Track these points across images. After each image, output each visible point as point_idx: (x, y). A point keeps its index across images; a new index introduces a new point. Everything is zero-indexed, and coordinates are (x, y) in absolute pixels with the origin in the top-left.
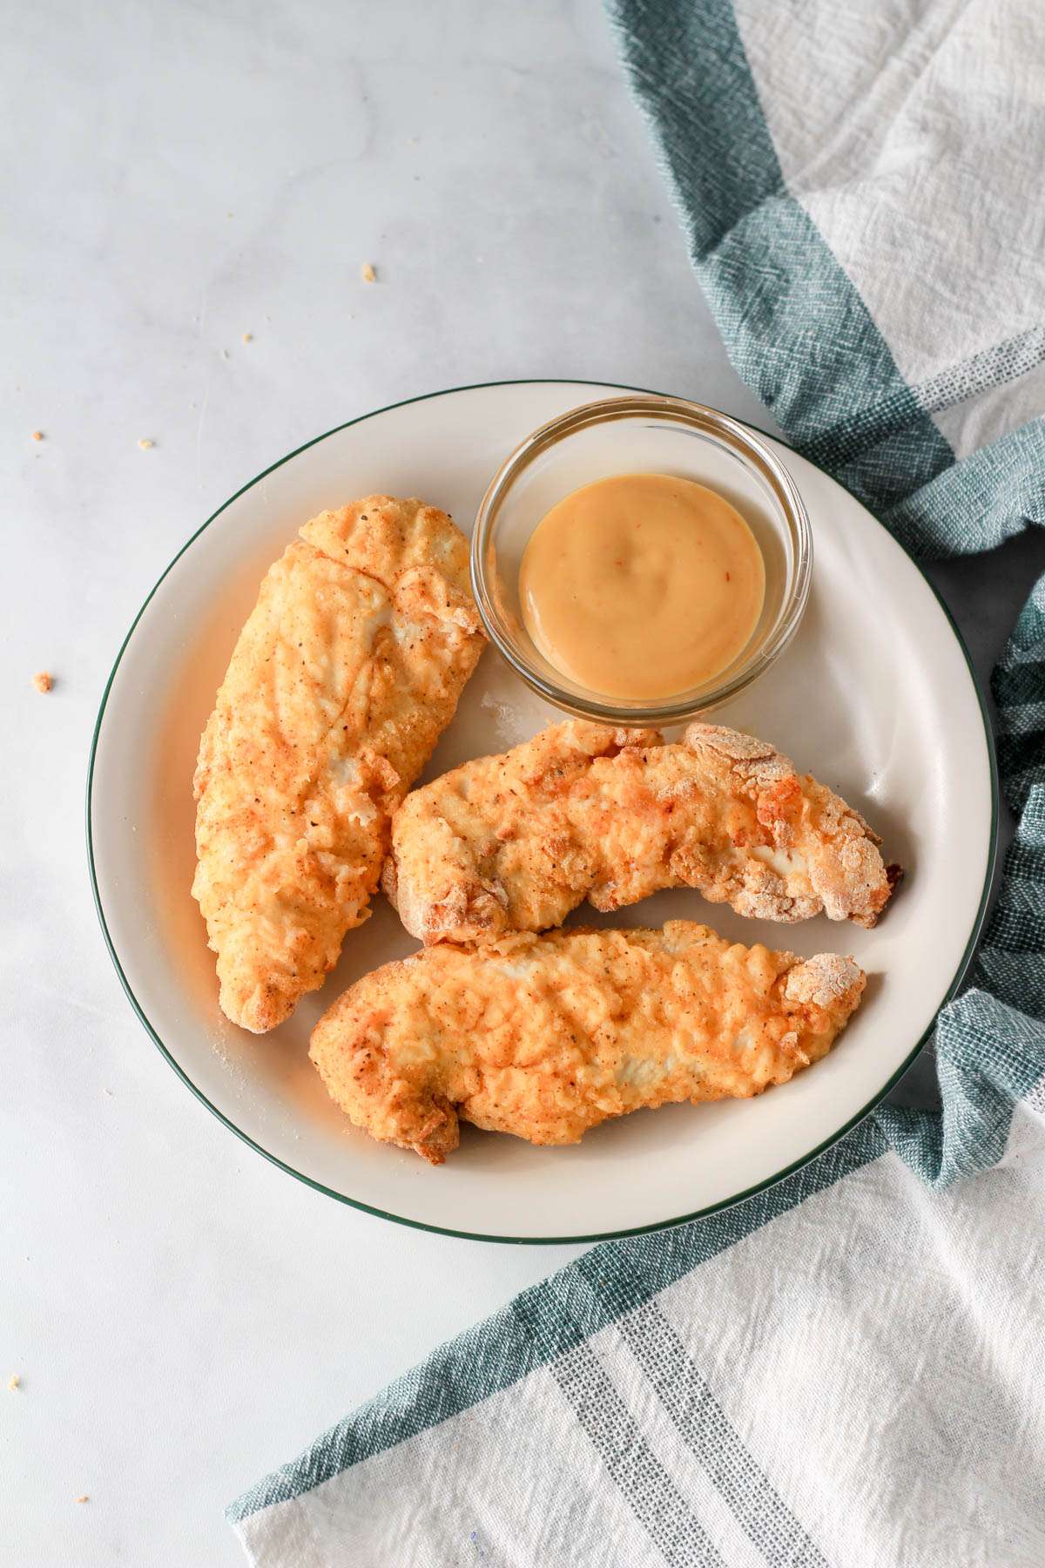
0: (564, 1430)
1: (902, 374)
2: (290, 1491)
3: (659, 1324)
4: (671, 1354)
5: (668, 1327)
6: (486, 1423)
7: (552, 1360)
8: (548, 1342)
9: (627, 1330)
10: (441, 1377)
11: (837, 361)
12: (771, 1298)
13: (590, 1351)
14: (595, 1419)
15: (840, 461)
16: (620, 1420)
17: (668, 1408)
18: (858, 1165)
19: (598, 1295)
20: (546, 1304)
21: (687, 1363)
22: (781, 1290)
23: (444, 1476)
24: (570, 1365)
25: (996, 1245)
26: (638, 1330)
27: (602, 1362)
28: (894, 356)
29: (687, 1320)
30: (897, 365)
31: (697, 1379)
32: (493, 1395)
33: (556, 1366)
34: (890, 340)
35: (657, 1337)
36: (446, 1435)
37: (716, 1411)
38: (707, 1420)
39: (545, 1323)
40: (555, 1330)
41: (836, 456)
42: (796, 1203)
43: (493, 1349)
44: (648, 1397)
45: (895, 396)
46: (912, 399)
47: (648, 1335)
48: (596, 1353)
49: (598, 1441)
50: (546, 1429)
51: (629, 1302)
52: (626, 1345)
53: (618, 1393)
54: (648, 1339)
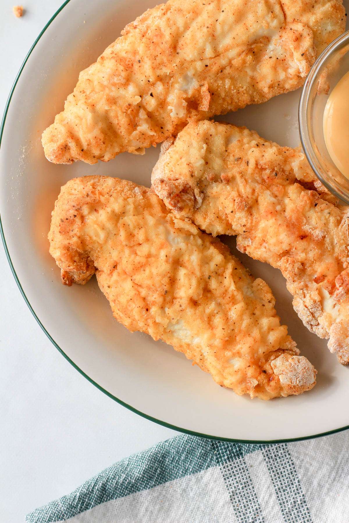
0: (221, 503)
2: (63, 515)
3: (286, 456)
4: (289, 474)
5: (290, 458)
6: (179, 491)
7: (223, 464)
8: (223, 453)
9: (267, 455)
10: (159, 461)
13: (245, 463)
14: (239, 501)
16: (253, 504)
17: (281, 504)
21: (296, 481)
23: (150, 516)
24: (232, 469)
26: (273, 457)
27: (250, 470)
29: (302, 458)
31: (300, 491)
32: (186, 476)
33: (224, 468)
35: (283, 462)
36: (155, 494)
37: (306, 511)
38: (300, 515)
40: (228, 447)
43: (191, 452)
44: (271, 495)
47: (279, 460)
48: (248, 464)
49: (238, 514)
50: (211, 501)
52: (265, 463)
53: (255, 489)
54: (278, 463)
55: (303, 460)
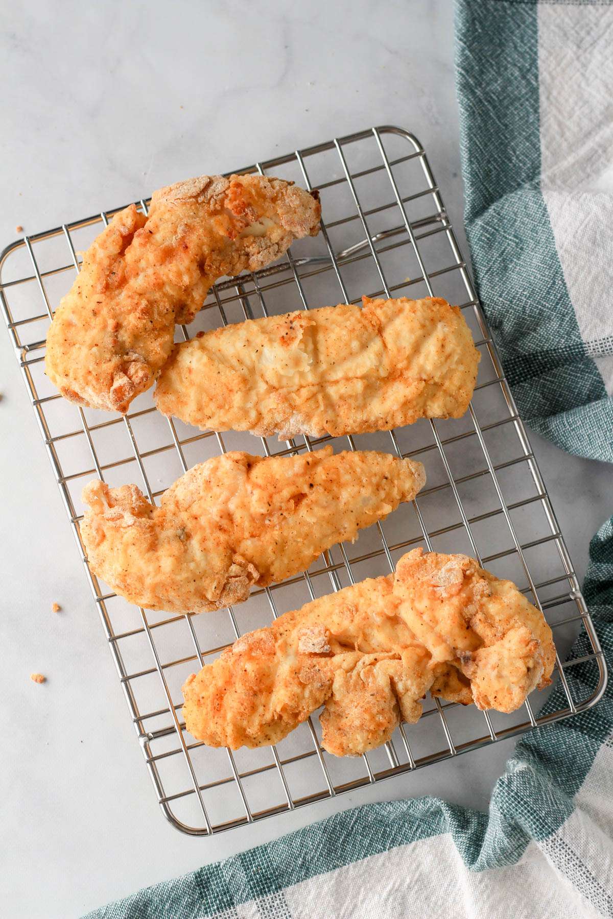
1: (580, 331)
3: (282, 907)
5: (287, 910)
7: (212, 915)
8: (212, 903)
9: (262, 906)
10: (141, 910)
11: (540, 314)
12: (355, 906)
13: (236, 914)
15: (530, 374)
18: (429, 835)
19: (248, 882)
20: (216, 879)
22: (363, 902)
25: (501, 909)
26: (269, 908)
28: (577, 317)
29: (300, 909)
30: (578, 324)
34: (576, 307)
35: (280, 914)
39: (212, 890)
40: (218, 896)
41: (528, 371)
42: (385, 850)
43: (176, 900)
45: (573, 345)
46: (583, 351)
47: (274, 912)
51: (267, 890)
52: (259, 915)
54: (273, 915)
55: (301, 912)
